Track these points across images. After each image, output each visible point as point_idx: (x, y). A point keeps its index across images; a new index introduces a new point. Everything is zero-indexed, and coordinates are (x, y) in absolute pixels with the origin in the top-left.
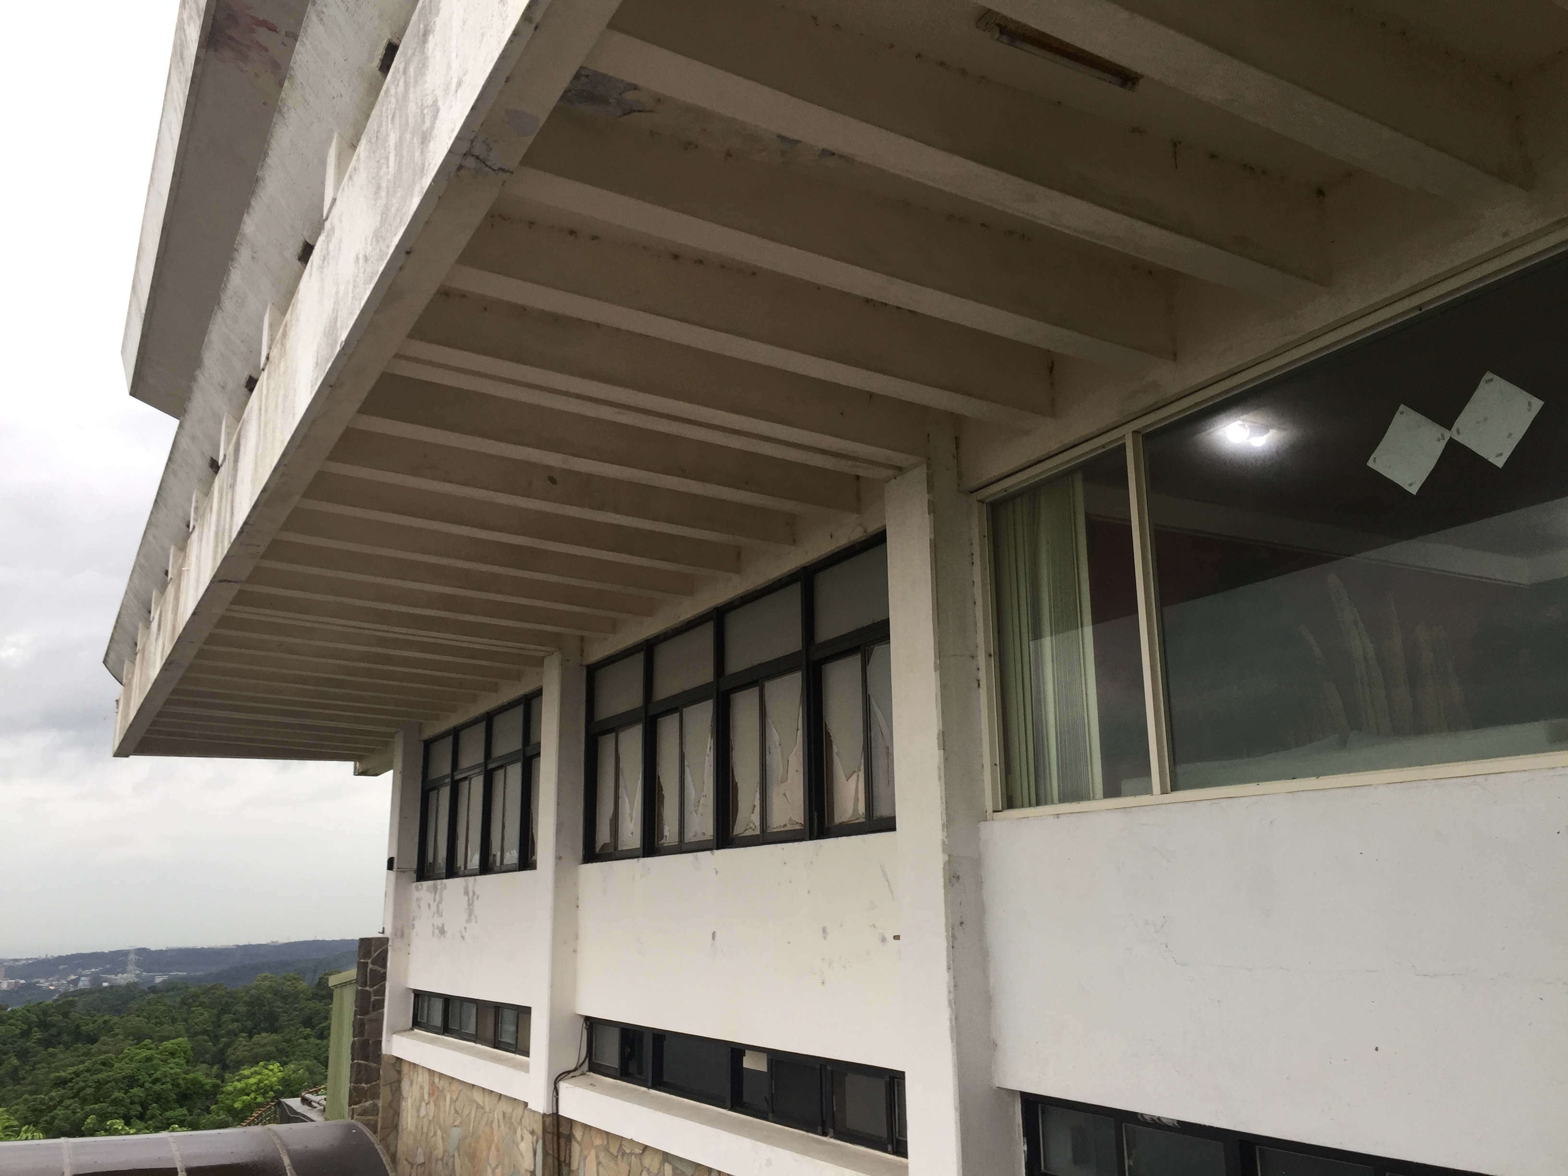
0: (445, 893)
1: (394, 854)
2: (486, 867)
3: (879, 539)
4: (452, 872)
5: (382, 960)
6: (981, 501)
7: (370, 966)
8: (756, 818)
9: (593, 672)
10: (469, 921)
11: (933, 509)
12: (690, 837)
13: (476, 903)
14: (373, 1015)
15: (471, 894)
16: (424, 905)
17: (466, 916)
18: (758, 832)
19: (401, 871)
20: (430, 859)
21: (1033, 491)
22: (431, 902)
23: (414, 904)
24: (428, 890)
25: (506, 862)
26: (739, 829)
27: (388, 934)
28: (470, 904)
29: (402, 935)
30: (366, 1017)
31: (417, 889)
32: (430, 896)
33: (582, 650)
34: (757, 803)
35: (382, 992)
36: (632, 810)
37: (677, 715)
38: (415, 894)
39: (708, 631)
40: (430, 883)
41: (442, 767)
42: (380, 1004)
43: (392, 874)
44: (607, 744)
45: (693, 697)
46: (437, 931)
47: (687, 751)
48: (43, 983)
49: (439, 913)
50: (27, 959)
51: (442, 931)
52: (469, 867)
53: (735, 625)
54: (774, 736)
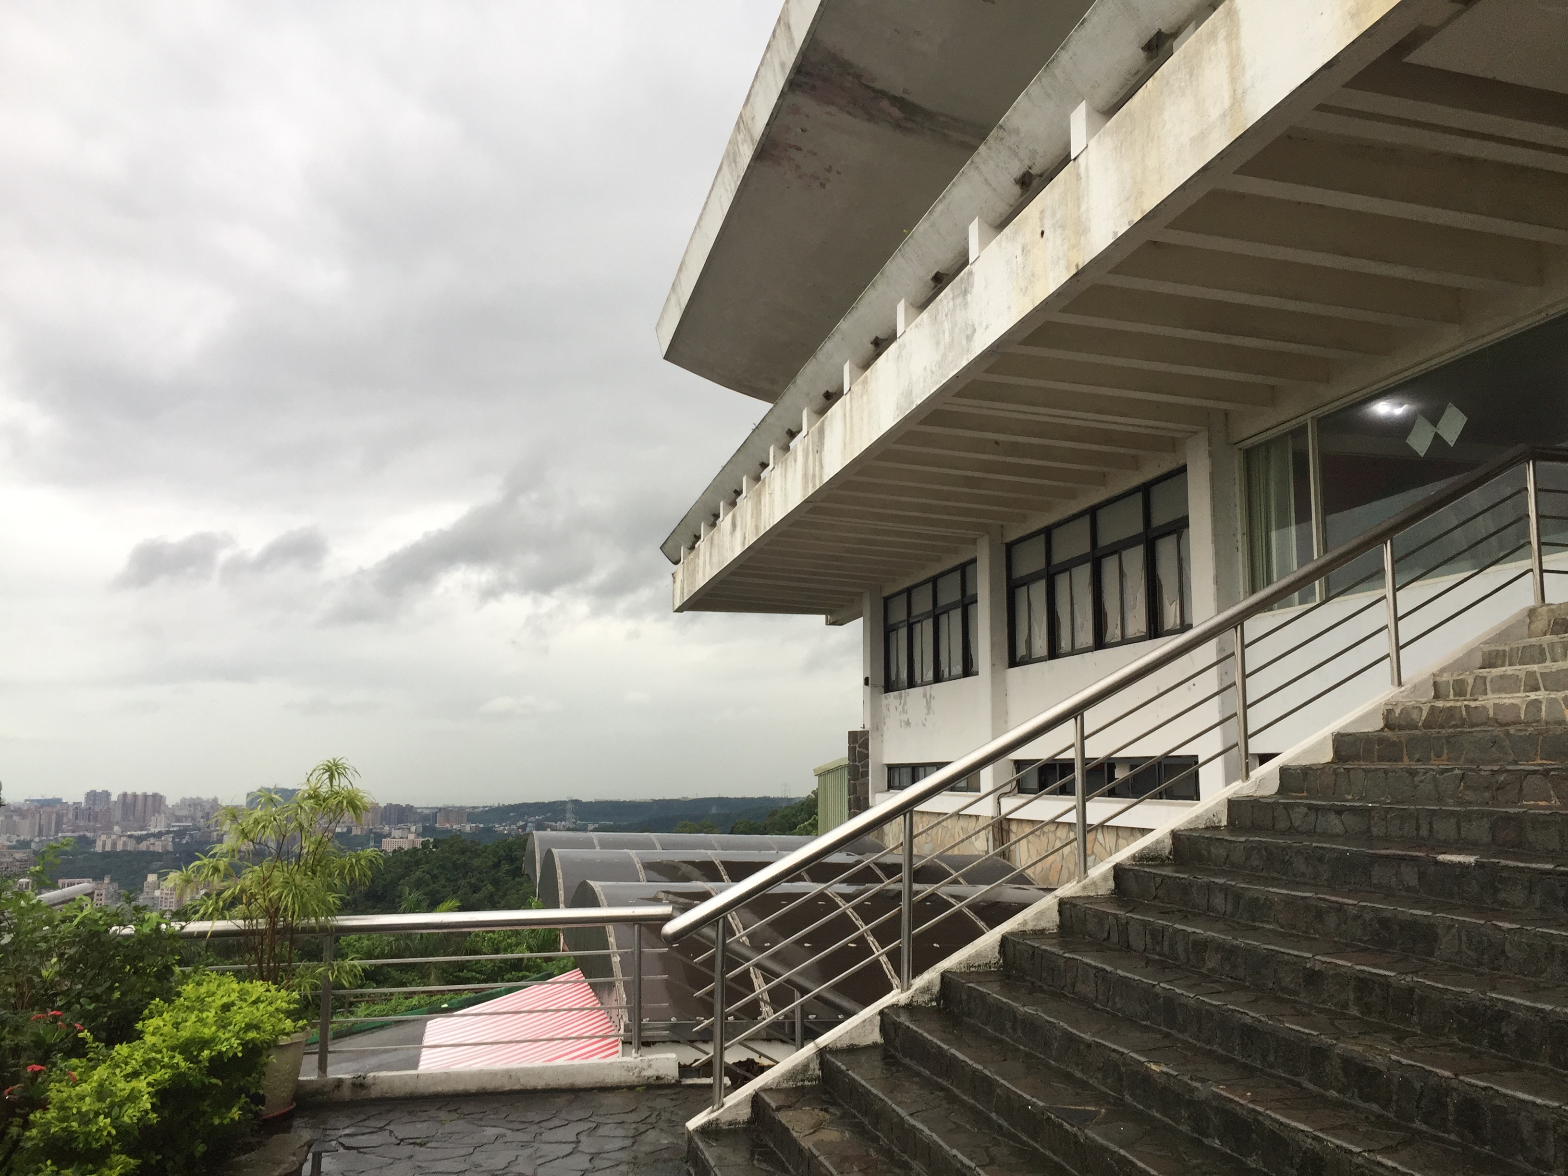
0: (908, 699)
1: (868, 675)
2: (938, 678)
3: (1183, 469)
4: (911, 684)
5: (865, 745)
6: (1240, 449)
7: (858, 749)
8: (1118, 632)
9: (1010, 547)
10: (928, 714)
11: (1211, 455)
12: (1078, 646)
13: (933, 702)
14: (861, 781)
15: (928, 696)
16: (892, 708)
17: (926, 712)
18: (1119, 639)
19: (874, 686)
20: (893, 678)
21: (1267, 444)
22: (898, 705)
23: (884, 709)
24: (895, 698)
25: (952, 674)
26: (1108, 638)
27: (867, 728)
28: (928, 703)
29: (878, 729)
30: (857, 782)
31: (886, 698)
32: (897, 702)
33: (1002, 534)
34: (1119, 623)
35: (866, 766)
36: (1040, 632)
37: (1068, 573)
38: (885, 702)
39: (1086, 521)
40: (896, 693)
41: (899, 614)
42: (866, 774)
43: (868, 688)
44: (1022, 593)
45: (1077, 561)
46: (903, 724)
47: (1075, 595)
48: (498, 828)
49: (905, 712)
50: (484, 807)
51: (908, 723)
52: (925, 679)
53: (1103, 517)
54: (1129, 584)
